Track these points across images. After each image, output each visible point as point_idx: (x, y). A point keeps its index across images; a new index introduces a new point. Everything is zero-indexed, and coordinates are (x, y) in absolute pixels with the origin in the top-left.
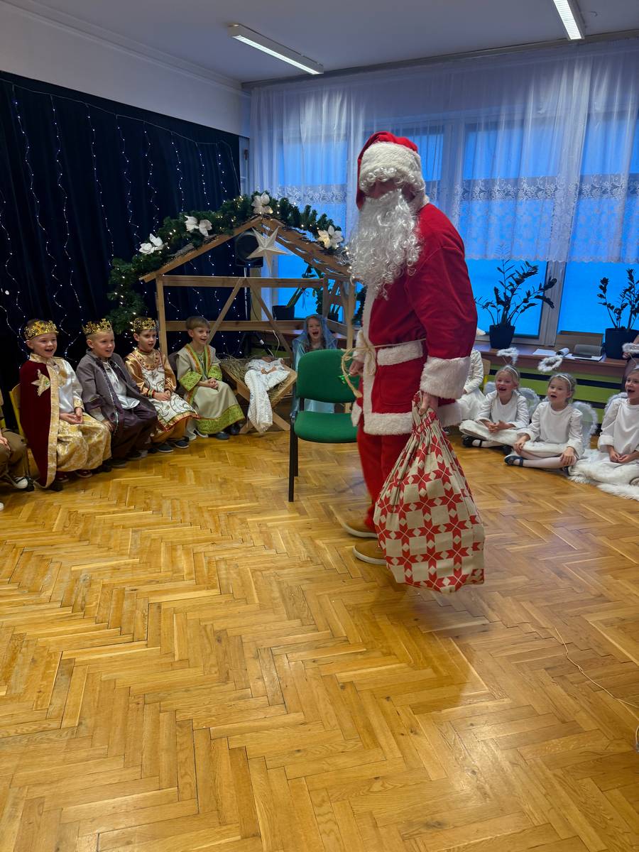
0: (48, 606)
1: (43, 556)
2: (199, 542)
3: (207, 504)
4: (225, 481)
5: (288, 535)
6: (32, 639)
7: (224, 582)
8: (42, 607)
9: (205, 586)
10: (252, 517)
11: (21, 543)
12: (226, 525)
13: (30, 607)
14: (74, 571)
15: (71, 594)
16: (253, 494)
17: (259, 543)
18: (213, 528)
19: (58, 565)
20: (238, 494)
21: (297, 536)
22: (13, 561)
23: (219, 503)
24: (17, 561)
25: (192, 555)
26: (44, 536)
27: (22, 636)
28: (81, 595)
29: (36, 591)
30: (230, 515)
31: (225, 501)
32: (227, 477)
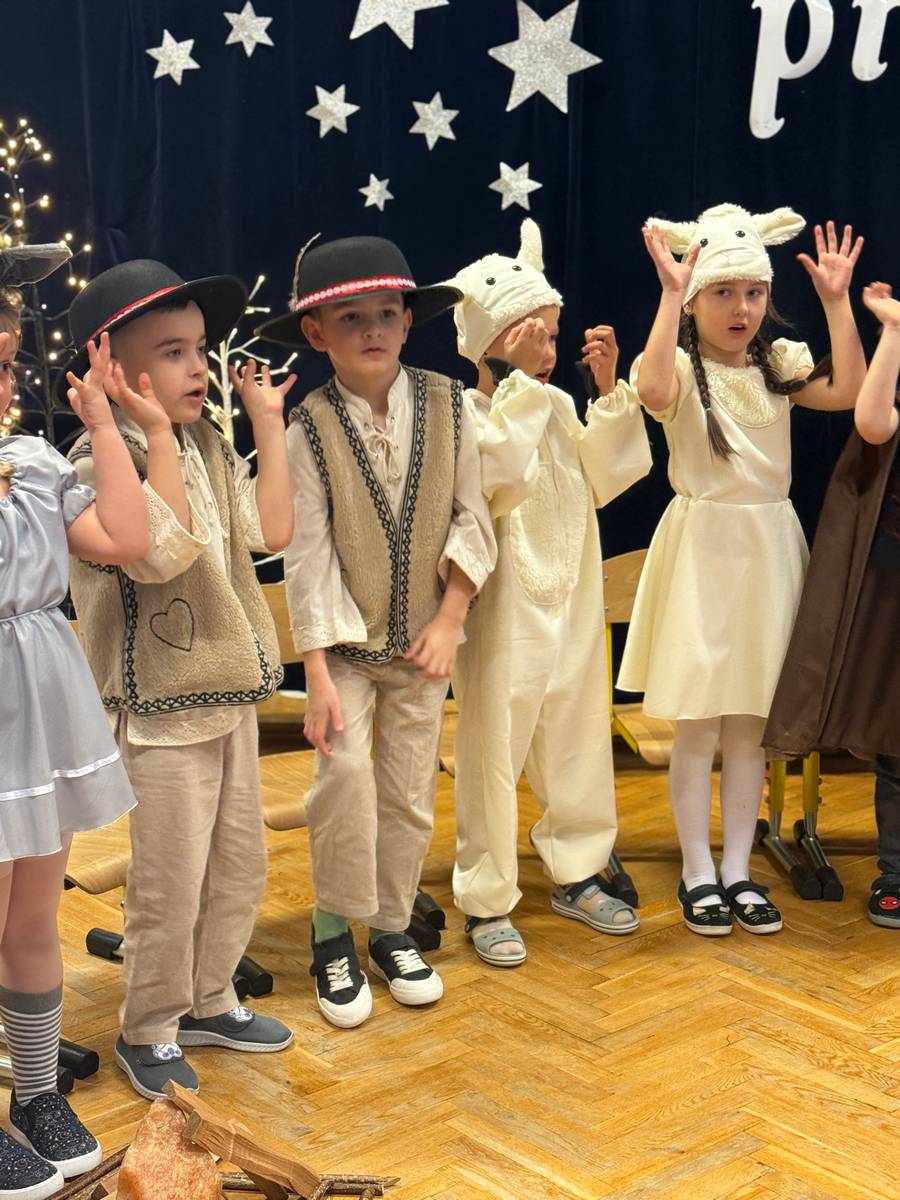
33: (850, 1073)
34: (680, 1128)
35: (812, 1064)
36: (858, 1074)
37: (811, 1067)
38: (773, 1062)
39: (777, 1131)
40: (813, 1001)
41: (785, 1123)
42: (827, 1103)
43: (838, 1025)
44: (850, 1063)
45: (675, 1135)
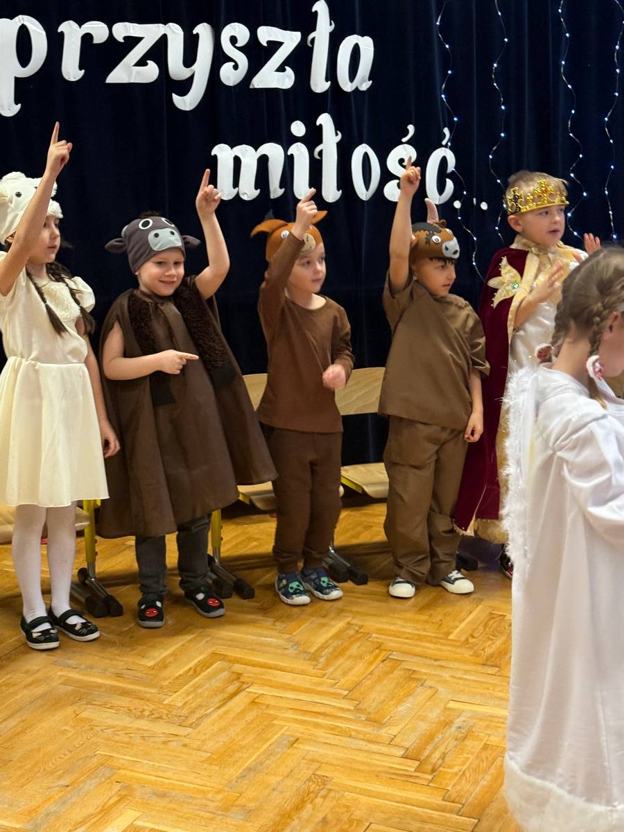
0: (384, 749)
1: (414, 671)
6: (337, 789)
8: (374, 747)
11: (391, 643)
13: (357, 742)
14: (449, 709)
15: (427, 743)
19: (429, 692)
22: (367, 668)
24: (371, 669)
26: (431, 642)
27: (324, 780)
28: (442, 749)
29: (376, 721)
33: (156, 718)
34: (61, 772)
35: (131, 717)
36: (160, 718)
37: (131, 719)
38: (107, 721)
39: (122, 761)
40: (121, 679)
41: (125, 755)
42: (146, 738)
43: (141, 691)
44: (154, 712)
45: (60, 777)
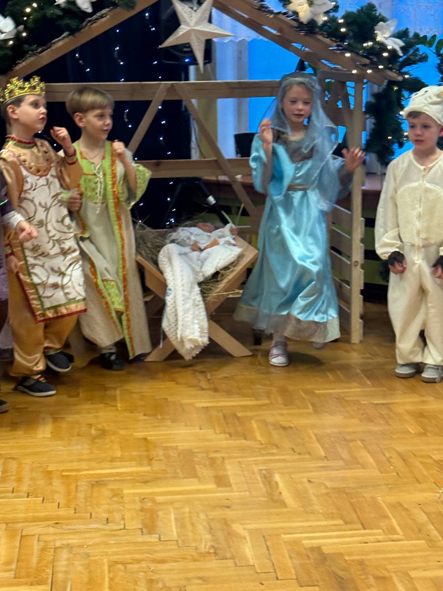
2: (35, 520)
3: (62, 467)
4: (103, 433)
5: (187, 515)
7: (60, 576)
9: (29, 580)
10: (134, 487)
12: (86, 498)
16: (145, 453)
17: (134, 524)
18: (63, 502)
20: (118, 454)
21: (202, 516)
23: (84, 465)
25: (19, 538)
30: (97, 483)
31: (94, 464)
32: (107, 428)
